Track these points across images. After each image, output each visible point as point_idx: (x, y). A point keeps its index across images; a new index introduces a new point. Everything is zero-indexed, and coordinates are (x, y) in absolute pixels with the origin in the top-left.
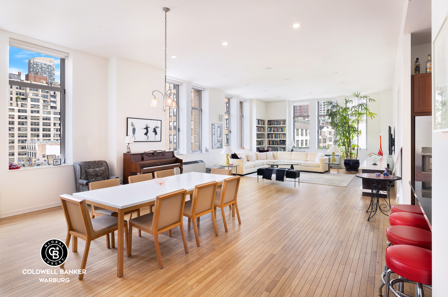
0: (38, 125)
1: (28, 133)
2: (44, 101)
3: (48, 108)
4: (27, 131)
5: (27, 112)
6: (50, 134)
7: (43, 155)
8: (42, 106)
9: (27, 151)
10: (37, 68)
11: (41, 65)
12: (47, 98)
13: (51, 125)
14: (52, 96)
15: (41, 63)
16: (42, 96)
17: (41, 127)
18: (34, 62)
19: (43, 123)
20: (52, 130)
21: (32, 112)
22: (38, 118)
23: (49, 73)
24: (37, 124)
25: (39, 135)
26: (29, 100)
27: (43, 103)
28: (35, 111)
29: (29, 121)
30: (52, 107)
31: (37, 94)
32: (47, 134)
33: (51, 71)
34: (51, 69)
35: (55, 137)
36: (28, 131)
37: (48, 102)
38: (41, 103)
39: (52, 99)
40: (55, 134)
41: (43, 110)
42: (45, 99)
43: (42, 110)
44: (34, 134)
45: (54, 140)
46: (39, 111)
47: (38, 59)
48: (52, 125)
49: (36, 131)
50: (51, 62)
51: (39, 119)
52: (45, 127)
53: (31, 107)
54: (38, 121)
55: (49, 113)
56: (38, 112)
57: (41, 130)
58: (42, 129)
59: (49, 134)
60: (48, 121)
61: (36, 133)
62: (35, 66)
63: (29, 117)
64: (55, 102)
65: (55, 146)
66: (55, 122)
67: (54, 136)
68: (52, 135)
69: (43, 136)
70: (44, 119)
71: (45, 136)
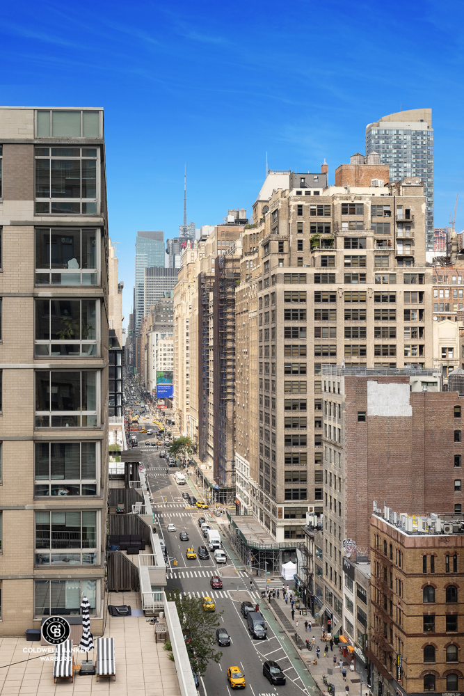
0: (363, 318)
1: (337, 344)
2: (380, 242)
3: (388, 264)
4: (335, 337)
5: (336, 281)
6: (395, 346)
7: (359, 413)
8: (373, 258)
9: (325, 399)
10: (388, 146)
11: (398, 137)
12: (387, 231)
13: (397, 318)
14: (400, 224)
15: (398, 131)
16: (372, 228)
17: (370, 324)
18: (378, 131)
19: (375, 310)
20: (400, 332)
21: (348, 280)
22: (362, 298)
23: (417, 157)
24: (359, 315)
25: (365, 350)
26: (340, 242)
27: (376, 248)
28: (355, 277)
29: (341, 306)
30: (400, 259)
31: (361, 224)
32: (387, 346)
33: (422, 148)
34: (422, 143)
35: (409, 354)
36: (338, 338)
37: (389, 245)
38: (369, 252)
39: (401, 233)
40: (408, 346)
41: (375, 270)
42: (381, 236)
43: (372, 270)
44: (351, 348)
45: (405, 364)
46: (364, 275)
47: (389, 120)
48: (400, 316)
49: (357, 337)
50: (422, 121)
51: (365, 301)
52: (381, 324)
53: (347, 265)
54: (363, 307)
55: (392, 278)
56: (362, 278)
57: (370, 332)
58: (373, 330)
59: (391, 346)
60: (389, 306)
61: (358, 342)
62: (382, 142)
63: (341, 295)
64: (407, 242)
65: (391, 384)
66: (408, 307)
67: (406, 354)
68: (400, 350)
69: (377, 353)
70: (377, 299)
71: (381, 353)
